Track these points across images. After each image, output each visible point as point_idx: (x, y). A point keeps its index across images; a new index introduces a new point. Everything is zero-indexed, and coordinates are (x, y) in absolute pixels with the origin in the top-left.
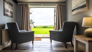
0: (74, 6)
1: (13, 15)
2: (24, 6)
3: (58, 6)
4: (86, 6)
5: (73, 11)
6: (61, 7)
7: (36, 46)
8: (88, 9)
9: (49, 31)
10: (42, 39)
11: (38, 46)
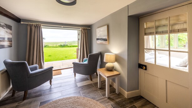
0: (99, 35)
1: (13, 43)
2: (33, 28)
3: (83, 31)
4: (107, 41)
5: (97, 39)
6: (86, 31)
7: (56, 86)
8: (109, 43)
9: (73, 63)
10: (62, 71)
11: (59, 85)
